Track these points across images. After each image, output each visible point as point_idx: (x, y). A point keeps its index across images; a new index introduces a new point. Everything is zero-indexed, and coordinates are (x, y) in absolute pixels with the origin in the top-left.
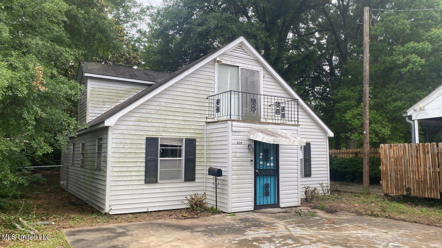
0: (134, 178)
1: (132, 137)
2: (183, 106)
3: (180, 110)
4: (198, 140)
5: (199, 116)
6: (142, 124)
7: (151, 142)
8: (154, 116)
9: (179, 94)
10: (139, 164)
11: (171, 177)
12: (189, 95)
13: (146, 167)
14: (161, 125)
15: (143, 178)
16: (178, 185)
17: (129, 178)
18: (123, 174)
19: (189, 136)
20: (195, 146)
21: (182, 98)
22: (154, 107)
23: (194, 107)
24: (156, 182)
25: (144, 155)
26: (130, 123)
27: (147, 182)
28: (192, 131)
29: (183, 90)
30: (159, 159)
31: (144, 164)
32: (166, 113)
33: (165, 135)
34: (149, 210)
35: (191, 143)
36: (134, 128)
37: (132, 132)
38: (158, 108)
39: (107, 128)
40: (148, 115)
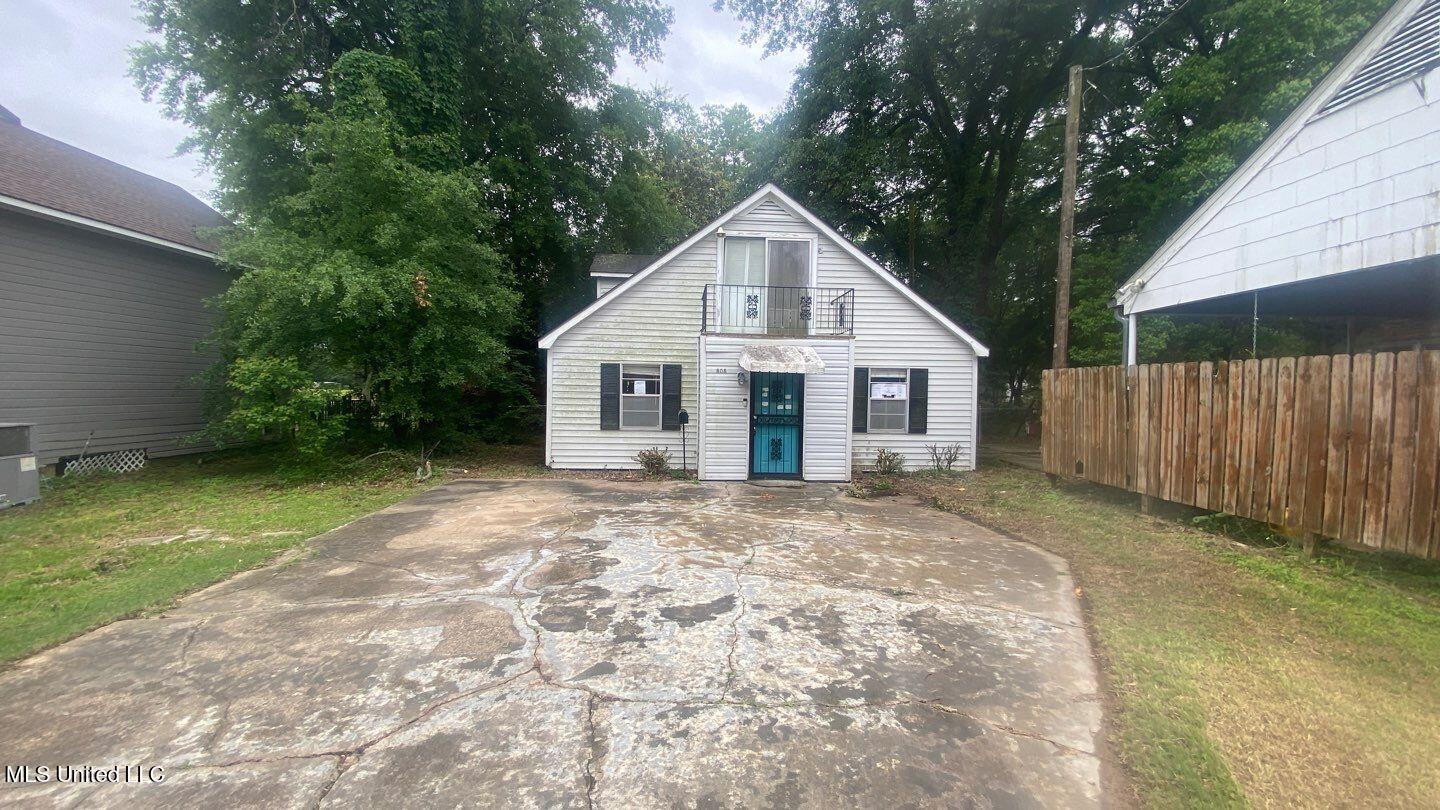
0: (585, 421)
1: (581, 363)
2: (659, 314)
3: (655, 321)
4: (684, 366)
5: (687, 328)
6: (596, 344)
7: (609, 371)
8: (612, 332)
9: (654, 295)
10: (592, 402)
11: (641, 421)
12: (670, 295)
13: (602, 406)
14: (623, 345)
15: (598, 422)
16: (652, 435)
17: (578, 421)
18: (570, 415)
19: (670, 360)
20: (680, 376)
21: (659, 302)
22: (613, 319)
23: (678, 315)
24: (617, 428)
25: (599, 390)
26: (577, 343)
27: (604, 428)
28: (675, 353)
29: (660, 289)
30: (622, 395)
31: (599, 403)
32: (631, 326)
33: (630, 360)
34: (608, 468)
35: (673, 373)
36: (583, 350)
37: (580, 356)
38: (619, 319)
39: (544, 352)
40: (603, 331)
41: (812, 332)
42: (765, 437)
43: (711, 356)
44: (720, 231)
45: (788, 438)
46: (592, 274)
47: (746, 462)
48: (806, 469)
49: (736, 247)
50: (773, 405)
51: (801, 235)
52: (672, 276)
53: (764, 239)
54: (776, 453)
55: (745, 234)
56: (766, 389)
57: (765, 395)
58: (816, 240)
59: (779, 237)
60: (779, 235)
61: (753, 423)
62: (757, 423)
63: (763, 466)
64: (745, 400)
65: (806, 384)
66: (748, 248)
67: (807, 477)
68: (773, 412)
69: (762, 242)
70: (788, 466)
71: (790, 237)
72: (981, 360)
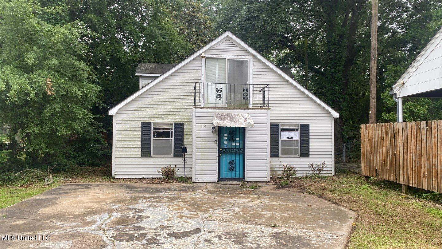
0: (133, 153)
1: (131, 122)
2: (172, 97)
3: (170, 100)
4: (185, 123)
5: (187, 104)
6: (138, 112)
7: (146, 126)
8: (147, 106)
9: (169, 87)
10: (136, 143)
11: (162, 152)
12: (178, 87)
13: (142, 144)
14: (153, 113)
15: (140, 153)
16: (168, 159)
17: (129, 153)
18: (125, 150)
19: (177, 121)
20: (183, 128)
21: (171, 90)
22: (148, 99)
23: (182, 97)
24: (150, 156)
25: (140, 136)
26: (129, 111)
27: (143, 156)
28: (180, 117)
29: (172, 84)
30: (152, 138)
31: (140, 143)
32: (157, 103)
33: (157, 120)
34: (145, 177)
35: (179, 127)
36: (132, 115)
37: (131, 119)
38: (151, 99)
39: (112, 117)
40: (143, 106)
41: (251, 106)
42: (226, 159)
43: (197, 118)
44: (203, 55)
45: (237, 159)
46: (137, 74)
47: (217, 172)
48: (247, 175)
49: (211, 63)
50: (230, 143)
51: (243, 57)
52: (178, 77)
53: (225, 59)
54: (232, 167)
55: (216, 56)
56: (226, 135)
57: (226, 138)
58: (252, 60)
59: (233, 58)
60: (233, 57)
61: (220, 152)
62: (222, 152)
63: (226, 174)
64: (216, 141)
65: (247, 132)
66: (217, 63)
67: (247, 180)
68: (230, 147)
69: (224, 60)
70: (237, 174)
71: (239, 58)
72: (335, 119)
